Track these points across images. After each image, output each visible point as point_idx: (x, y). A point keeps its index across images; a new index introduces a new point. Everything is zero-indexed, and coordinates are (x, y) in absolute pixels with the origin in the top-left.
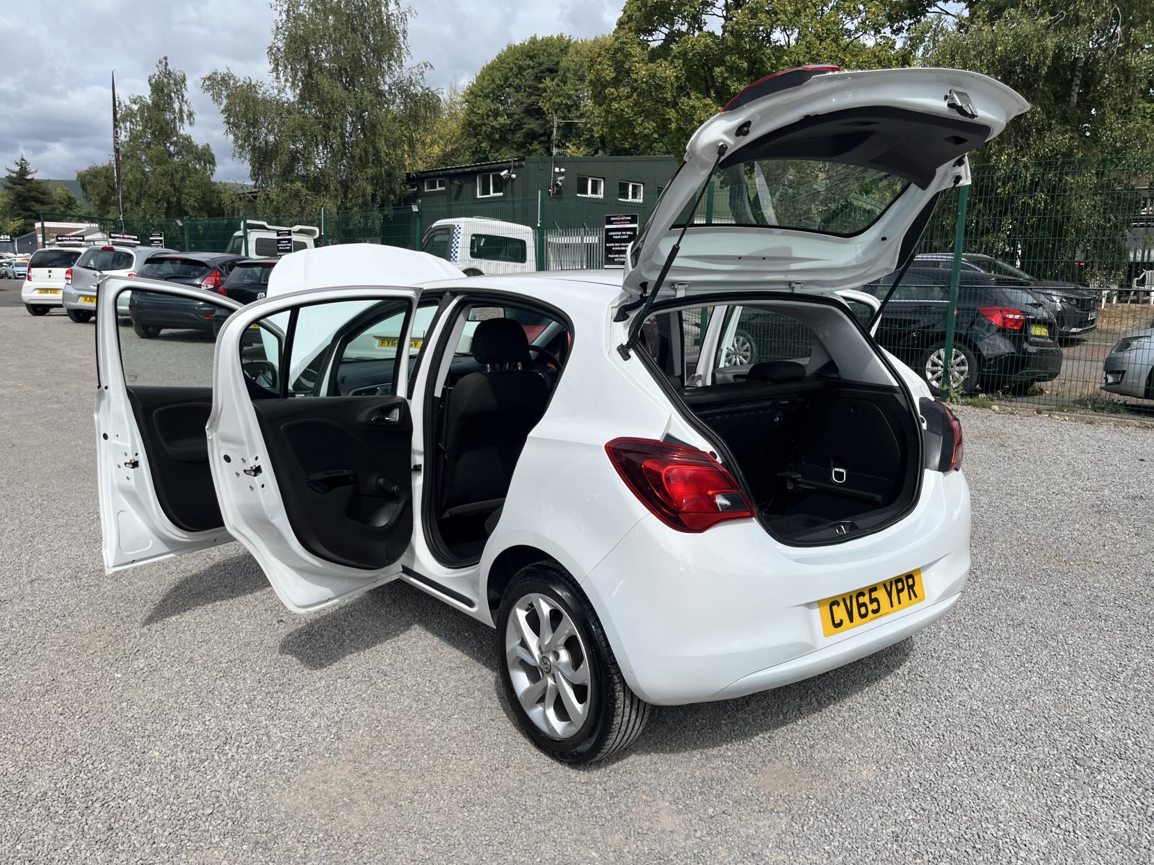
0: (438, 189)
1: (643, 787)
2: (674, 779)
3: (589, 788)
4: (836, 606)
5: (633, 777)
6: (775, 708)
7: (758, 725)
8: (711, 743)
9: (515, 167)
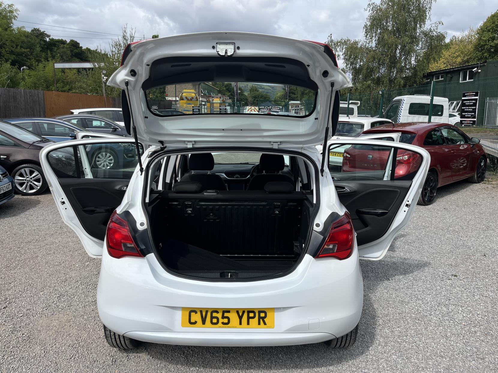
0: (440, 79)
1: (123, 367)
2: (137, 370)
3: (109, 358)
4: (194, 313)
5: (128, 362)
6: (229, 360)
7: (206, 364)
8: (176, 362)
9: (481, 66)
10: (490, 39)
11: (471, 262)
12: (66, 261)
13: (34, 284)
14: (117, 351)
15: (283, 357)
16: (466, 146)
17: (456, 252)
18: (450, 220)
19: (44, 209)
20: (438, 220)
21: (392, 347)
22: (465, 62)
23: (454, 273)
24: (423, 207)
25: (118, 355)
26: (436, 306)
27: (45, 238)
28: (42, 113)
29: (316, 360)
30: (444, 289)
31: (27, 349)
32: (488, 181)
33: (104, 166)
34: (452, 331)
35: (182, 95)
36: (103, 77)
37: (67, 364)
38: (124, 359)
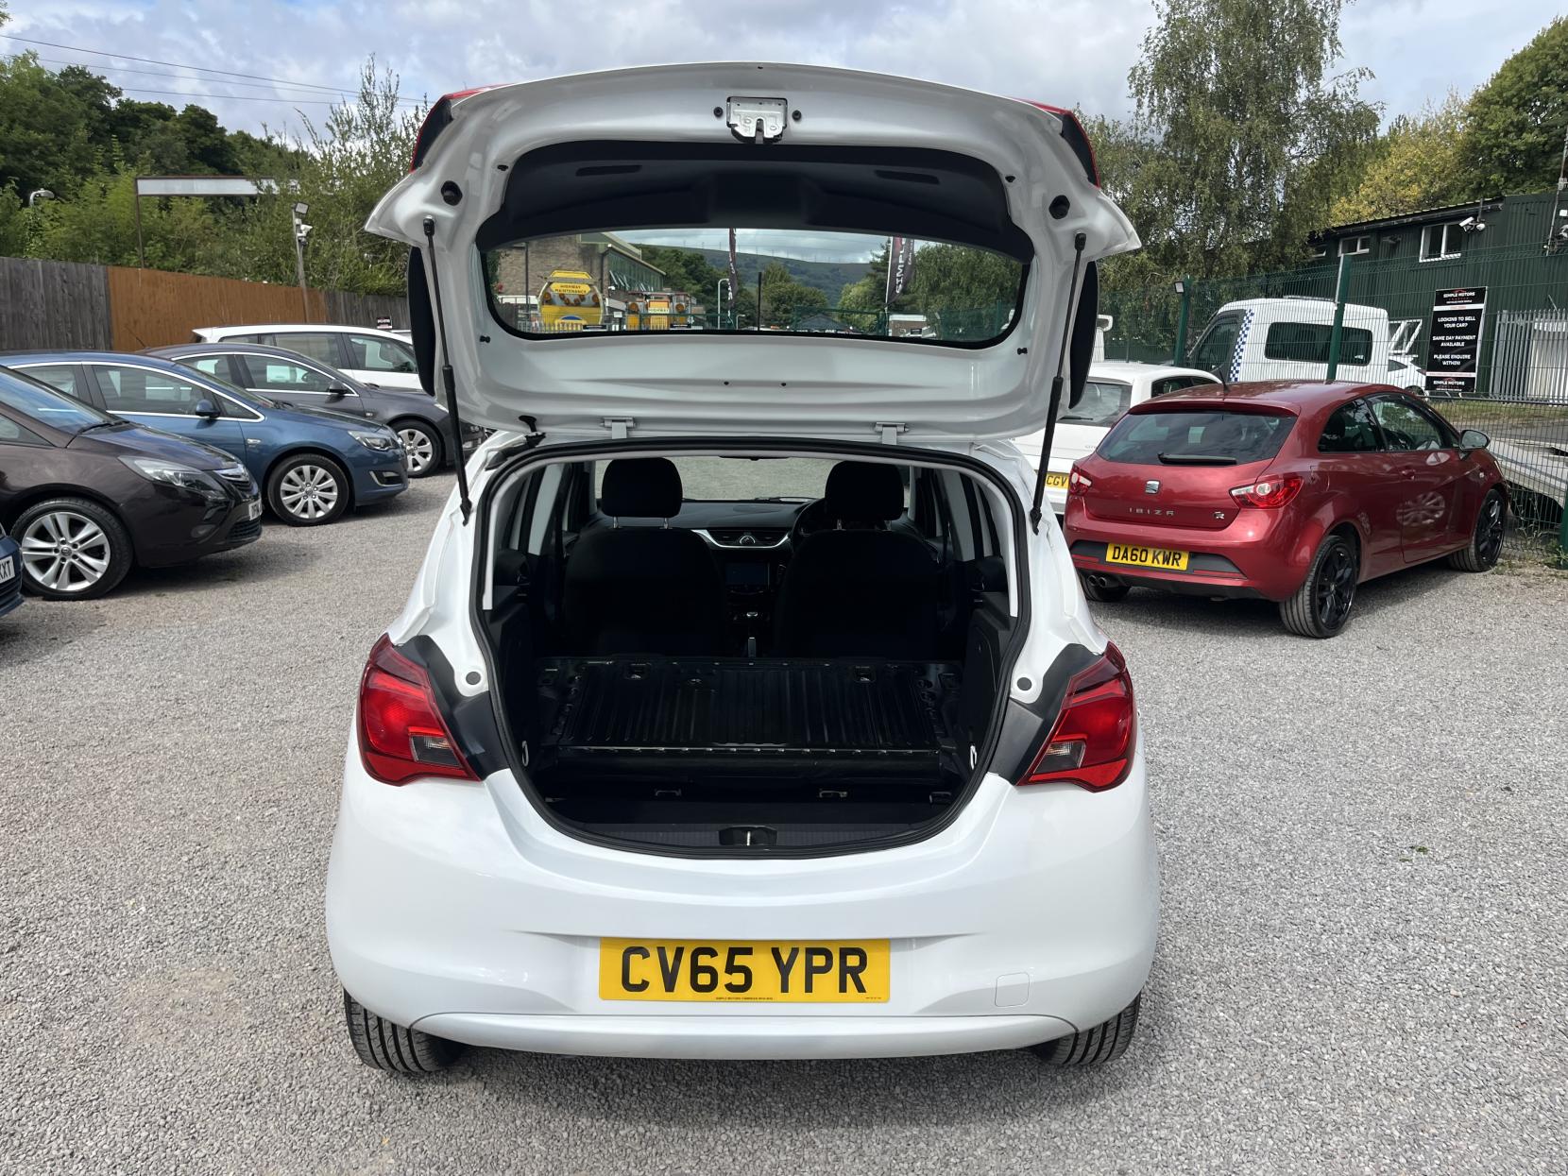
0: (1359, 251)
1: (406, 1128)
2: (452, 1137)
3: (359, 1102)
4: (640, 956)
5: (421, 1112)
6: (737, 1103)
7: (669, 1116)
8: (572, 1111)
9: (1485, 212)
10: (1511, 129)
11: (1466, 809)
12: (200, 805)
13: (102, 876)
14: (382, 1080)
15: (905, 1094)
16: (1444, 457)
17: (1419, 778)
18: (1396, 682)
19: (118, 644)
20: (1362, 682)
21: (1239, 1063)
22: (1435, 198)
23: (1418, 842)
24: (1315, 642)
25: (388, 1092)
26: (1368, 940)
27: (128, 732)
28: (101, 339)
29: (1008, 1102)
30: (1388, 888)
31: (92, 1076)
32: (1511, 566)
33: (305, 510)
34: (1420, 1015)
35: (548, 287)
36: (298, 226)
37: (227, 1120)
38: (409, 1104)
